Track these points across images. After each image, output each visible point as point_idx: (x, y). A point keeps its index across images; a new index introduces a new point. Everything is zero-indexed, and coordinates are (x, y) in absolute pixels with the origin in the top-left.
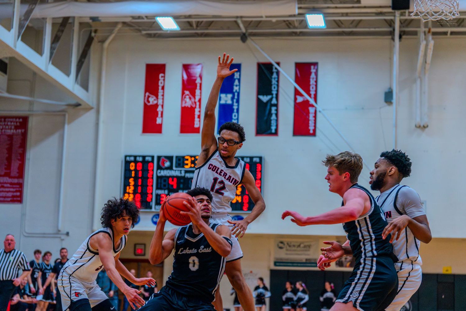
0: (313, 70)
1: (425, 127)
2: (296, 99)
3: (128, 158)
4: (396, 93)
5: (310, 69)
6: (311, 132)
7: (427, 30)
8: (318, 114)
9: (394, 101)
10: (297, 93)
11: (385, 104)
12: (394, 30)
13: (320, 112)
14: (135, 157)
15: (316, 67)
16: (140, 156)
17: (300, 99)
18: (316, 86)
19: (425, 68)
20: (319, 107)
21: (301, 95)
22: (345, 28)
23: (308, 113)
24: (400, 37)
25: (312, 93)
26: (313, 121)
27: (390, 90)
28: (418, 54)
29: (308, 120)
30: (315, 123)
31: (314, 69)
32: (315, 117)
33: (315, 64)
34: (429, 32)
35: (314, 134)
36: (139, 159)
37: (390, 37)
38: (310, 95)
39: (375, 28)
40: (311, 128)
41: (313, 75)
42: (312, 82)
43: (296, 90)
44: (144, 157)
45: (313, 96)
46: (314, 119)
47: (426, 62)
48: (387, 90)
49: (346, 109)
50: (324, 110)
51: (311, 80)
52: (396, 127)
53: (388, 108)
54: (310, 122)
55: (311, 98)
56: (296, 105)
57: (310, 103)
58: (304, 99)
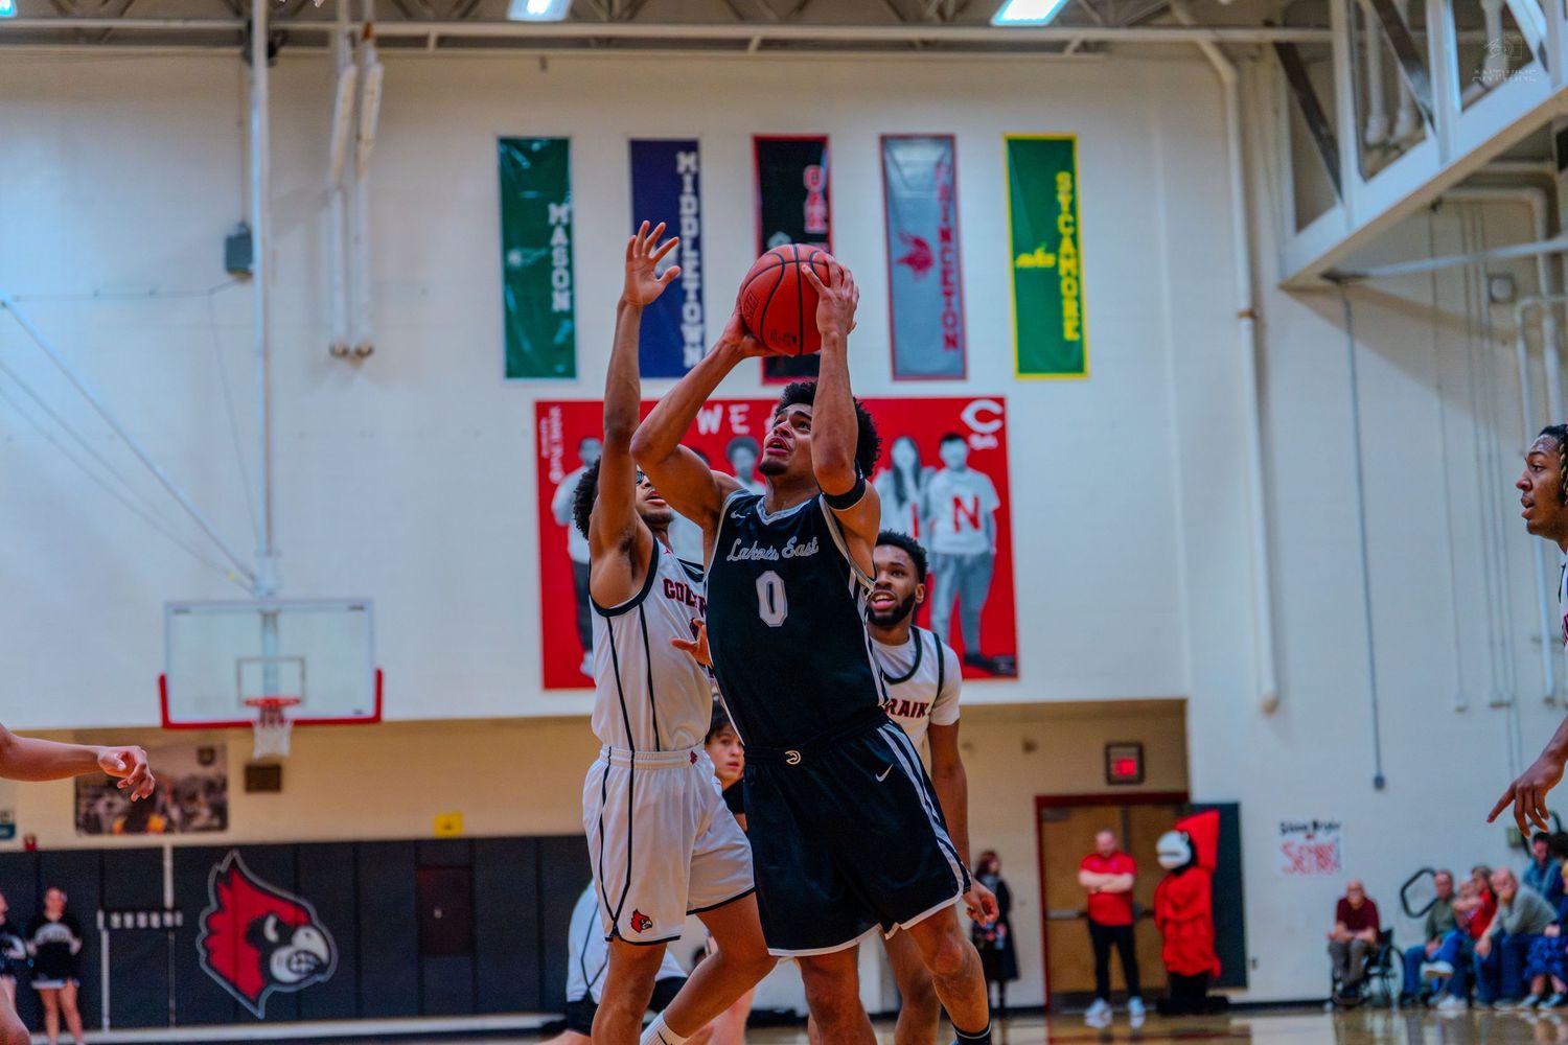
1: (362, 354)
4: (264, 241)
7: (359, 28)
9: (257, 265)
11: (228, 278)
12: (250, 26)
19: (356, 157)
22: (83, 17)
24: (272, 51)
27: (244, 231)
28: (330, 109)
34: (367, 34)
37: (237, 50)
39: (187, 19)
47: (358, 138)
48: (233, 231)
49: (96, 294)
50: (17, 299)
52: (266, 353)
53: (236, 292)
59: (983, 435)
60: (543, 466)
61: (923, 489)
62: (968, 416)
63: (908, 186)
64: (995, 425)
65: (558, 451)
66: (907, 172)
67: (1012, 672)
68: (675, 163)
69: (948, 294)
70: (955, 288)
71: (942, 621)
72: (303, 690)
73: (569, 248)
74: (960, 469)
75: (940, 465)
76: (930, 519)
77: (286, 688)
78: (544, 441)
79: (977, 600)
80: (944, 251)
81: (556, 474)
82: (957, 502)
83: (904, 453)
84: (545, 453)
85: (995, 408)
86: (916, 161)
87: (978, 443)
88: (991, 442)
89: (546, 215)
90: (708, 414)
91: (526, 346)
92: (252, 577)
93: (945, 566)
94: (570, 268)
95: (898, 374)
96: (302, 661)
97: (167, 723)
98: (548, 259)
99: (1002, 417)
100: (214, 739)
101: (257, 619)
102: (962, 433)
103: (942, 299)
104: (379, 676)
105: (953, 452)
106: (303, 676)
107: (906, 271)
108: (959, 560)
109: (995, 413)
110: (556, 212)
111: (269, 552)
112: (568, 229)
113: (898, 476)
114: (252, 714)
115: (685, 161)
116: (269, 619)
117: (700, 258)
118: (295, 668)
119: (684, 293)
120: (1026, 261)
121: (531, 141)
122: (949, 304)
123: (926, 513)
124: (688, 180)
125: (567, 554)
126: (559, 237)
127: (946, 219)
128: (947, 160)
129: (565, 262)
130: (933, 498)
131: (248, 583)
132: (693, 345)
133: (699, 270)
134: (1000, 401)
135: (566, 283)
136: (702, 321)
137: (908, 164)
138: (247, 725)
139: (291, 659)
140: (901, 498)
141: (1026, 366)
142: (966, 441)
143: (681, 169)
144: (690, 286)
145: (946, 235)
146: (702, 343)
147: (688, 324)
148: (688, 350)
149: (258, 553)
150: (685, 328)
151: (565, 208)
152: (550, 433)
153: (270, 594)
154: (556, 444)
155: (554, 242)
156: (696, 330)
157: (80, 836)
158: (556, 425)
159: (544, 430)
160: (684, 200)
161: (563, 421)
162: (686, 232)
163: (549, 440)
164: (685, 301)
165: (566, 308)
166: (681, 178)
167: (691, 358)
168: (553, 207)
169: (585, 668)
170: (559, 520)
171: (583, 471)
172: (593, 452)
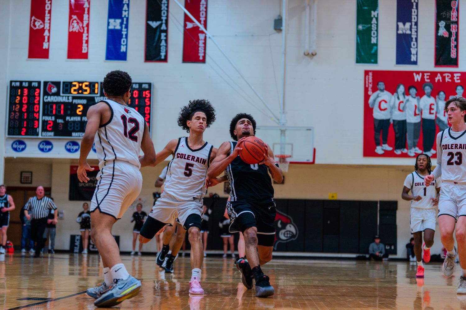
1: (313, 55)
2: (185, 25)
3: (13, 84)
4: (286, 20)
6: (201, 58)
8: (208, 40)
9: (283, 28)
10: (187, 19)
11: (274, 31)
13: (210, 38)
14: (21, 82)
16: (26, 82)
17: (190, 26)
18: (206, 12)
20: (209, 33)
21: (191, 21)
23: (198, 39)
25: (202, 19)
26: (203, 48)
27: (280, 18)
29: (199, 47)
30: (205, 49)
32: (205, 43)
35: (204, 61)
36: (26, 84)
38: (200, 21)
40: (201, 55)
41: (203, 2)
42: (202, 8)
43: (186, 16)
44: (30, 83)
45: (202, 22)
46: (203, 45)
48: (277, 18)
49: (236, 35)
50: (213, 36)
51: (201, 6)
52: (285, 54)
53: (277, 36)
54: (200, 49)
55: (201, 24)
56: (186, 31)
57: (200, 29)
58: (194, 25)
60: (366, 90)
65: (371, 85)
72: (292, 153)
73: (377, 24)
77: (287, 153)
78: (367, 82)
81: (370, 93)
84: (367, 86)
89: (371, 14)
90: (418, 75)
91: (363, 54)
92: (278, 119)
94: (377, 30)
96: (292, 145)
98: (371, 27)
101: (279, 132)
104: (315, 150)
106: (292, 149)
110: (373, 14)
111: (283, 113)
112: (377, 19)
116: (283, 132)
117: (417, 28)
118: (290, 146)
119: (412, 38)
124: (415, 4)
125: (372, 116)
126: (374, 21)
129: (375, 28)
131: (277, 121)
132: (414, 55)
133: (417, 32)
135: (376, 35)
136: (417, 47)
139: (289, 144)
143: (413, 1)
144: (414, 37)
146: (417, 54)
147: (413, 48)
148: (412, 56)
149: (280, 113)
150: (412, 49)
151: (376, 12)
152: (369, 80)
153: (283, 124)
154: (370, 83)
155: (373, 22)
156: (415, 50)
157: (225, 194)
158: (371, 77)
159: (367, 79)
160: (413, 10)
161: (373, 76)
162: (413, 20)
163: (368, 82)
164: (412, 41)
165: (375, 42)
166: (412, 4)
167: (413, 58)
168: (372, 12)
169: (376, 151)
170: (370, 106)
171: (378, 92)
172: (382, 86)
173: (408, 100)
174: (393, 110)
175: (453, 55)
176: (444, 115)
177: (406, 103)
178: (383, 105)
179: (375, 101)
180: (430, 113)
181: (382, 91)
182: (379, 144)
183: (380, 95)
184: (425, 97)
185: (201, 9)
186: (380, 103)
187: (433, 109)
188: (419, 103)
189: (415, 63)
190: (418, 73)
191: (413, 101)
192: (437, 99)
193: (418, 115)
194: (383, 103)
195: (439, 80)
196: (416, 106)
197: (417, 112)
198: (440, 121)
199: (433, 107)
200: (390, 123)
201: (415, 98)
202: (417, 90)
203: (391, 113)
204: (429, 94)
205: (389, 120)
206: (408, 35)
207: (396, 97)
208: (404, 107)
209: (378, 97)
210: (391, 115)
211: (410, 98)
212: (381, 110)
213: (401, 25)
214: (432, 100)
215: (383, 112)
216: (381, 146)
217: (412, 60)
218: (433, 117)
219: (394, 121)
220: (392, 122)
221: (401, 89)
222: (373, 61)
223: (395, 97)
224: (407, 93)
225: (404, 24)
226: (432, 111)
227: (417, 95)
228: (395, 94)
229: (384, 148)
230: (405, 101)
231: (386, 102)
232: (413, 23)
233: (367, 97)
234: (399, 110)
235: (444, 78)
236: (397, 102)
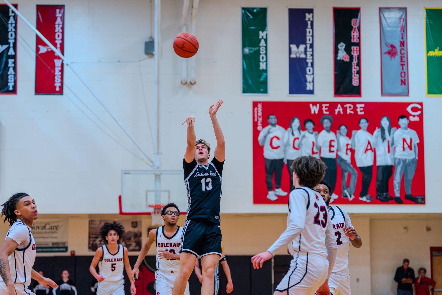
0: (59, 15)
1: (191, 84)
2: (38, 50)
4: (158, 43)
5: (55, 13)
6: (58, 89)
8: (66, 68)
9: (156, 52)
10: (39, 42)
11: (146, 56)
13: (67, 65)
15: (62, 11)
17: (43, 50)
18: (63, 33)
19: (192, 14)
20: (66, 59)
21: (45, 45)
23: (53, 66)
25: (58, 42)
26: (60, 77)
27: (152, 40)
29: (54, 76)
30: (62, 78)
31: (60, 13)
32: (62, 71)
33: (62, 7)
35: (61, 92)
38: (55, 45)
40: (58, 84)
41: (59, 21)
42: (58, 29)
43: (38, 38)
45: (58, 46)
46: (60, 73)
47: (192, 7)
48: (148, 40)
49: (99, 61)
50: (72, 63)
51: (57, 26)
52: (158, 84)
53: (148, 61)
54: (56, 77)
55: (56, 48)
56: (39, 57)
57: (56, 54)
58: (48, 49)
59: (414, 116)
60: (255, 124)
61: (391, 136)
62: (409, 109)
63: (389, 26)
64: (419, 113)
65: (260, 119)
66: (389, 21)
67: (423, 202)
68: (305, 17)
69: (402, 65)
70: (406, 63)
71: (398, 183)
73: (266, 47)
74: (406, 129)
75: (398, 127)
76: (394, 146)
77: (163, 201)
78: (256, 115)
79: (411, 176)
80: (401, 50)
81: (259, 128)
82: (404, 140)
83: (385, 122)
84: (256, 120)
85: (419, 107)
86: (392, 17)
87: (412, 119)
88: (417, 119)
89: (258, 35)
90: (315, 107)
91: (250, 82)
92: (152, 162)
93: (399, 163)
94: (266, 54)
95: (383, 94)
96: (169, 192)
97: (121, 213)
98: (259, 50)
99: (421, 110)
100: (137, 218)
101: (154, 176)
102: (406, 115)
103: (401, 67)
105: (403, 122)
106: (169, 197)
107: (387, 57)
108: (404, 161)
109: (419, 108)
110: (262, 34)
111: (158, 153)
112: (266, 41)
113: (383, 130)
114: (151, 210)
115: (308, 16)
116: (158, 177)
117: (313, 51)
118: (167, 194)
119: (307, 63)
120: (431, 53)
121: (253, 9)
122: (403, 69)
123: (393, 144)
124: (309, 23)
125: (263, 156)
126: (262, 43)
127: (402, 38)
128: (403, 17)
129: (264, 52)
130: (395, 138)
131: (151, 164)
132: (310, 82)
133: (312, 55)
134: (421, 104)
135: (265, 60)
136: (313, 74)
137: (389, 18)
138: (149, 214)
139: (165, 191)
140: (384, 139)
141: (431, 91)
142: (408, 119)
143: (307, 19)
144: (309, 61)
145: (402, 44)
146: (313, 82)
147: (309, 75)
148: (308, 84)
149: (154, 154)
150: (307, 76)
151: (265, 33)
152: (258, 113)
153: (158, 168)
154: (260, 117)
155: (261, 45)
156: (311, 77)
157: (90, 251)
158: (260, 110)
159: (256, 112)
160: (308, 30)
161: (262, 108)
162: (308, 42)
163: (258, 116)
164: (307, 66)
165: (265, 68)
166: (306, 22)
167: (309, 87)
168: (261, 32)
169: (268, 197)
170: (260, 144)
171: (269, 127)
172: (273, 119)
173: (304, 136)
174: (287, 148)
175: (355, 83)
176: (347, 154)
177: (302, 139)
178: (276, 143)
179: (265, 137)
180: (330, 151)
181: (273, 125)
182: (273, 189)
183: (271, 131)
184: (324, 132)
185: (57, 31)
186: (272, 139)
187: (333, 146)
188: (316, 139)
189: (311, 92)
190: (315, 104)
191: (309, 137)
192: (338, 134)
193: (317, 153)
194: (275, 140)
195: (339, 112)
196: (313, 143)
197: (315, 150)
198: (342, 160)
199: (333, 144)
200: (284, 163)
201: (312, 133)
202: (314, 124)
203: (285, 151)
204: (329, 128)
205: (282, 160)
206: (302, 59)
207: (291, 132)
208: (299, 145)
209: (269, 132)
210: (285, 154)
211: (306, 133)
212: (273, 148)
213: (294, 47)
214: (331, 136)
215: (275, 150)
216: (274, 190)
217: (308, 89)
218: (333, 156)
219: (288, 161)
220: (286, 163)
221: (296, 123)
222: (262, 90)
223: (289, 133)
224: (302, 127)
225: (298, 47)
226: (332, 149)
227: (314, 130)
228: (289, 129)
229: (278, 193)
230: (300, 137)
231: (278, 139)
232: (308, 46)
233: (256, 133)
234: (294, 148)
235: (345, 110)
236: (292, 138)
